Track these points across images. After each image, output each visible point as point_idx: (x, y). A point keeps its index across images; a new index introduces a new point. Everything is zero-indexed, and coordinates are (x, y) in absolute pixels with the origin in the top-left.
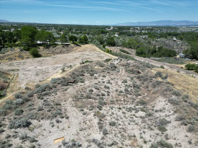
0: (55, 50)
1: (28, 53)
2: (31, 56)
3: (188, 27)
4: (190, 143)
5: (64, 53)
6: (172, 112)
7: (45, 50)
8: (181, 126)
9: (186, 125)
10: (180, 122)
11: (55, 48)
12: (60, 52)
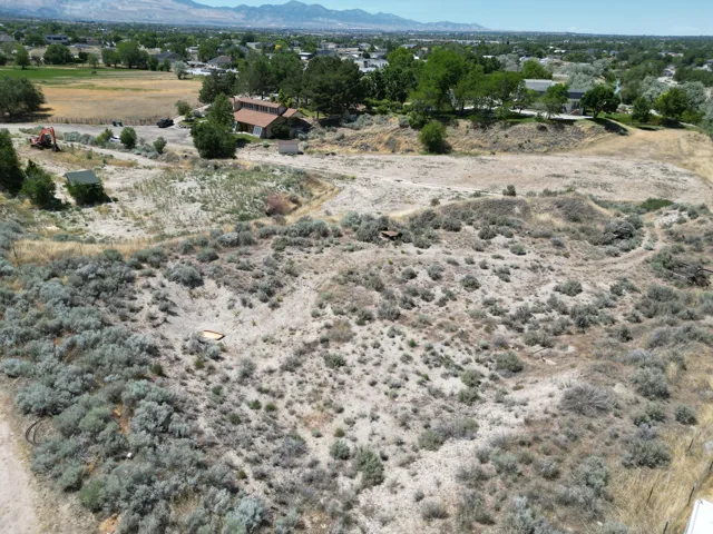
0: (506, 136)
1: (414, 137)
2: (422, 146)
5: (532, 151)
7: (472, 132)
11: (507, 132)
12: (520, 146)
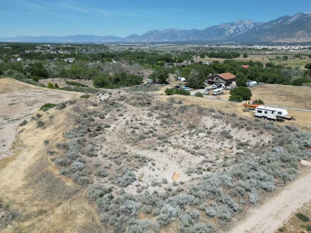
3: (118, 44)
4: (254, 136)
6: (225, 124)
8: (240, 130)
9: (243, 127)
10: (237, 128)
